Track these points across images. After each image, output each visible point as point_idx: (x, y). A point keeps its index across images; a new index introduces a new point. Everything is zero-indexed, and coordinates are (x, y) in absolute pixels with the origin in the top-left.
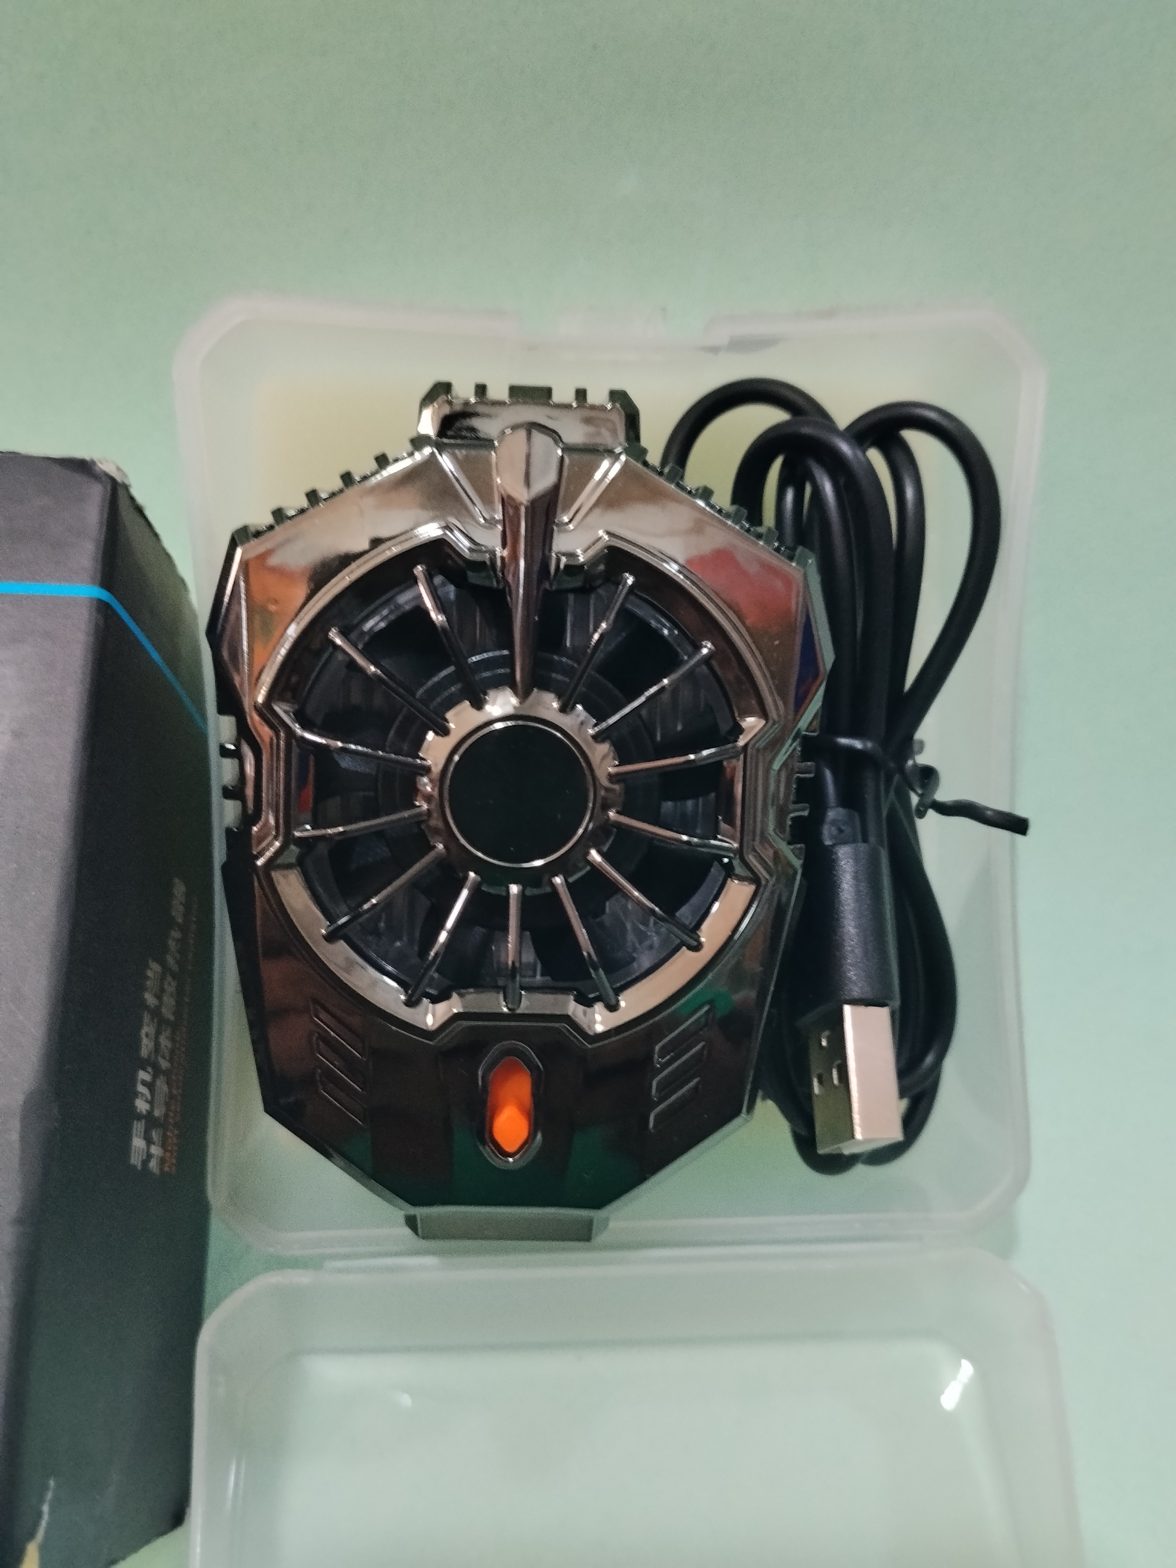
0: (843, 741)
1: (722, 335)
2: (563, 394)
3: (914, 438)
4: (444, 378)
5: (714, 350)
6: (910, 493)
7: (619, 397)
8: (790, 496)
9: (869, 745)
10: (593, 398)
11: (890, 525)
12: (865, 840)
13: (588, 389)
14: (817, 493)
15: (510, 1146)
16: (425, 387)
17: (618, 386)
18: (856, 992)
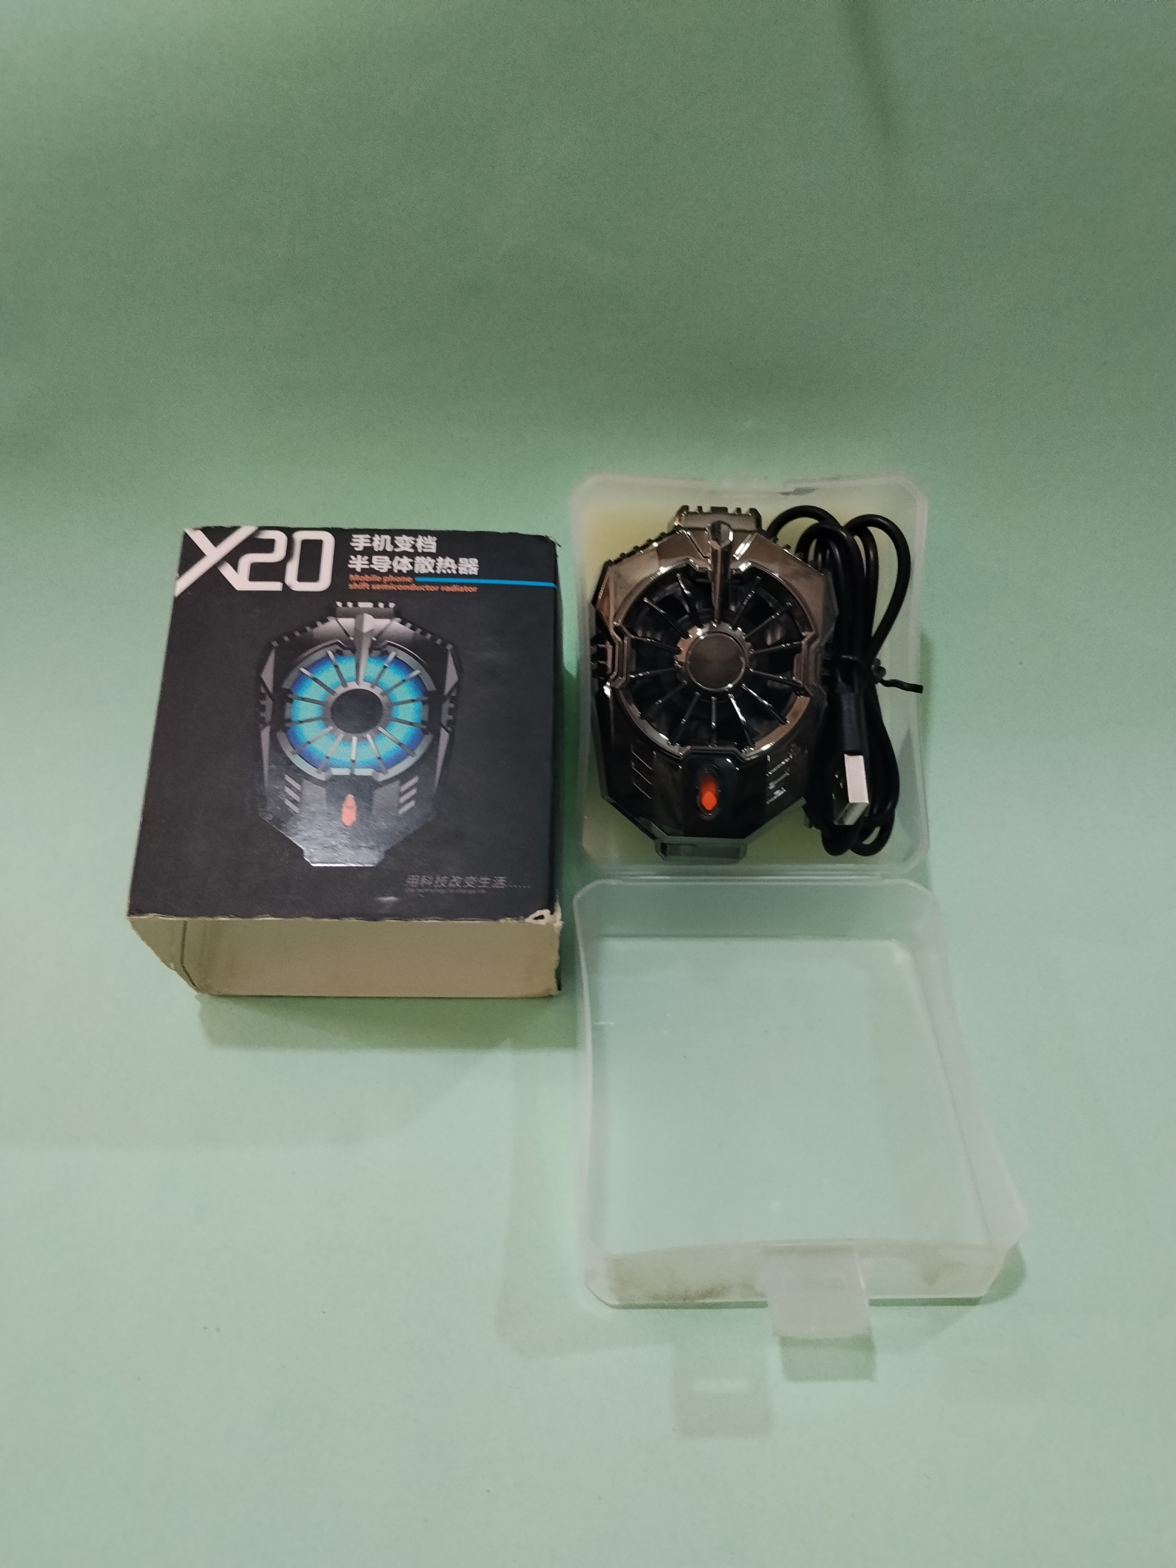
0: (844, 656)
1: (791, 488)
2: (731, 510)
3: (874, 531)
4: (685, 504)
5: (787, 494)
6: (871, 554)
7: (754, 511)
8: (820, 557)
9: (856, 658)
10: (744, 512)
11: (863, 569)
12: (853, 691)
13: (741, 508)
14: (832, 554)
15: (709, 808)
16: (677, 508)
17: (752, 507)
18: (849, 748)
